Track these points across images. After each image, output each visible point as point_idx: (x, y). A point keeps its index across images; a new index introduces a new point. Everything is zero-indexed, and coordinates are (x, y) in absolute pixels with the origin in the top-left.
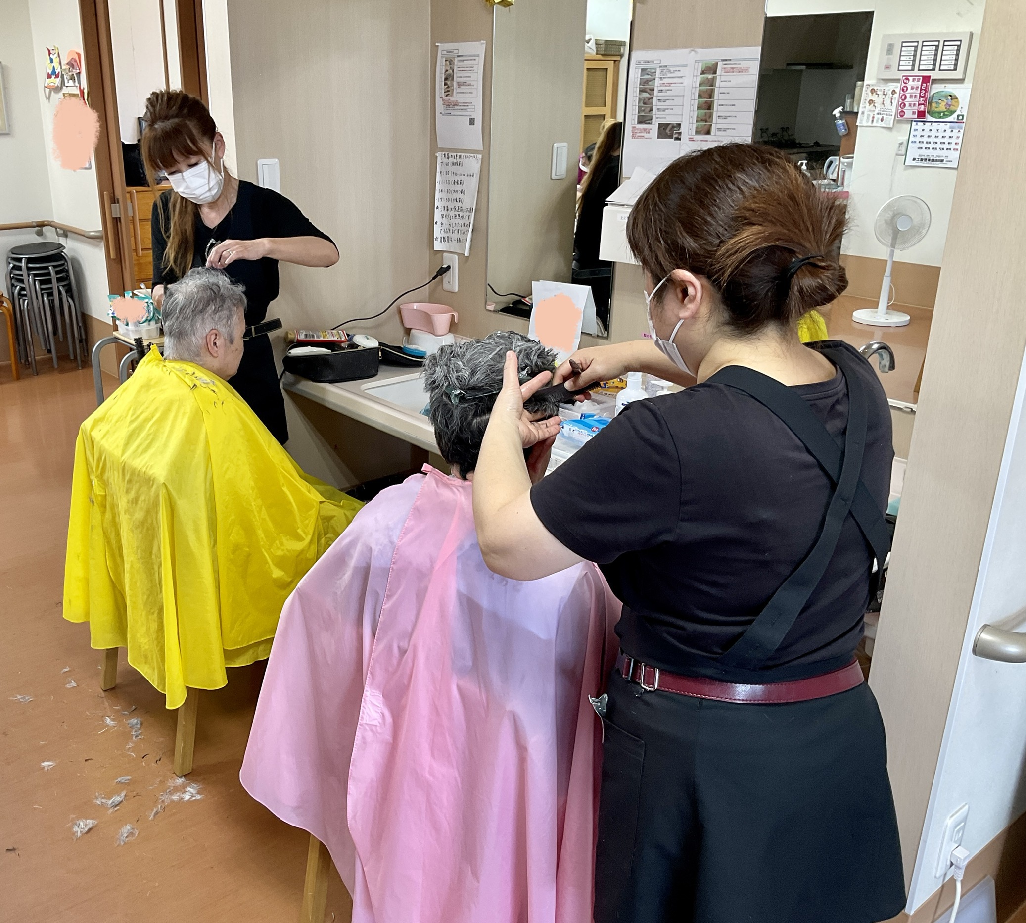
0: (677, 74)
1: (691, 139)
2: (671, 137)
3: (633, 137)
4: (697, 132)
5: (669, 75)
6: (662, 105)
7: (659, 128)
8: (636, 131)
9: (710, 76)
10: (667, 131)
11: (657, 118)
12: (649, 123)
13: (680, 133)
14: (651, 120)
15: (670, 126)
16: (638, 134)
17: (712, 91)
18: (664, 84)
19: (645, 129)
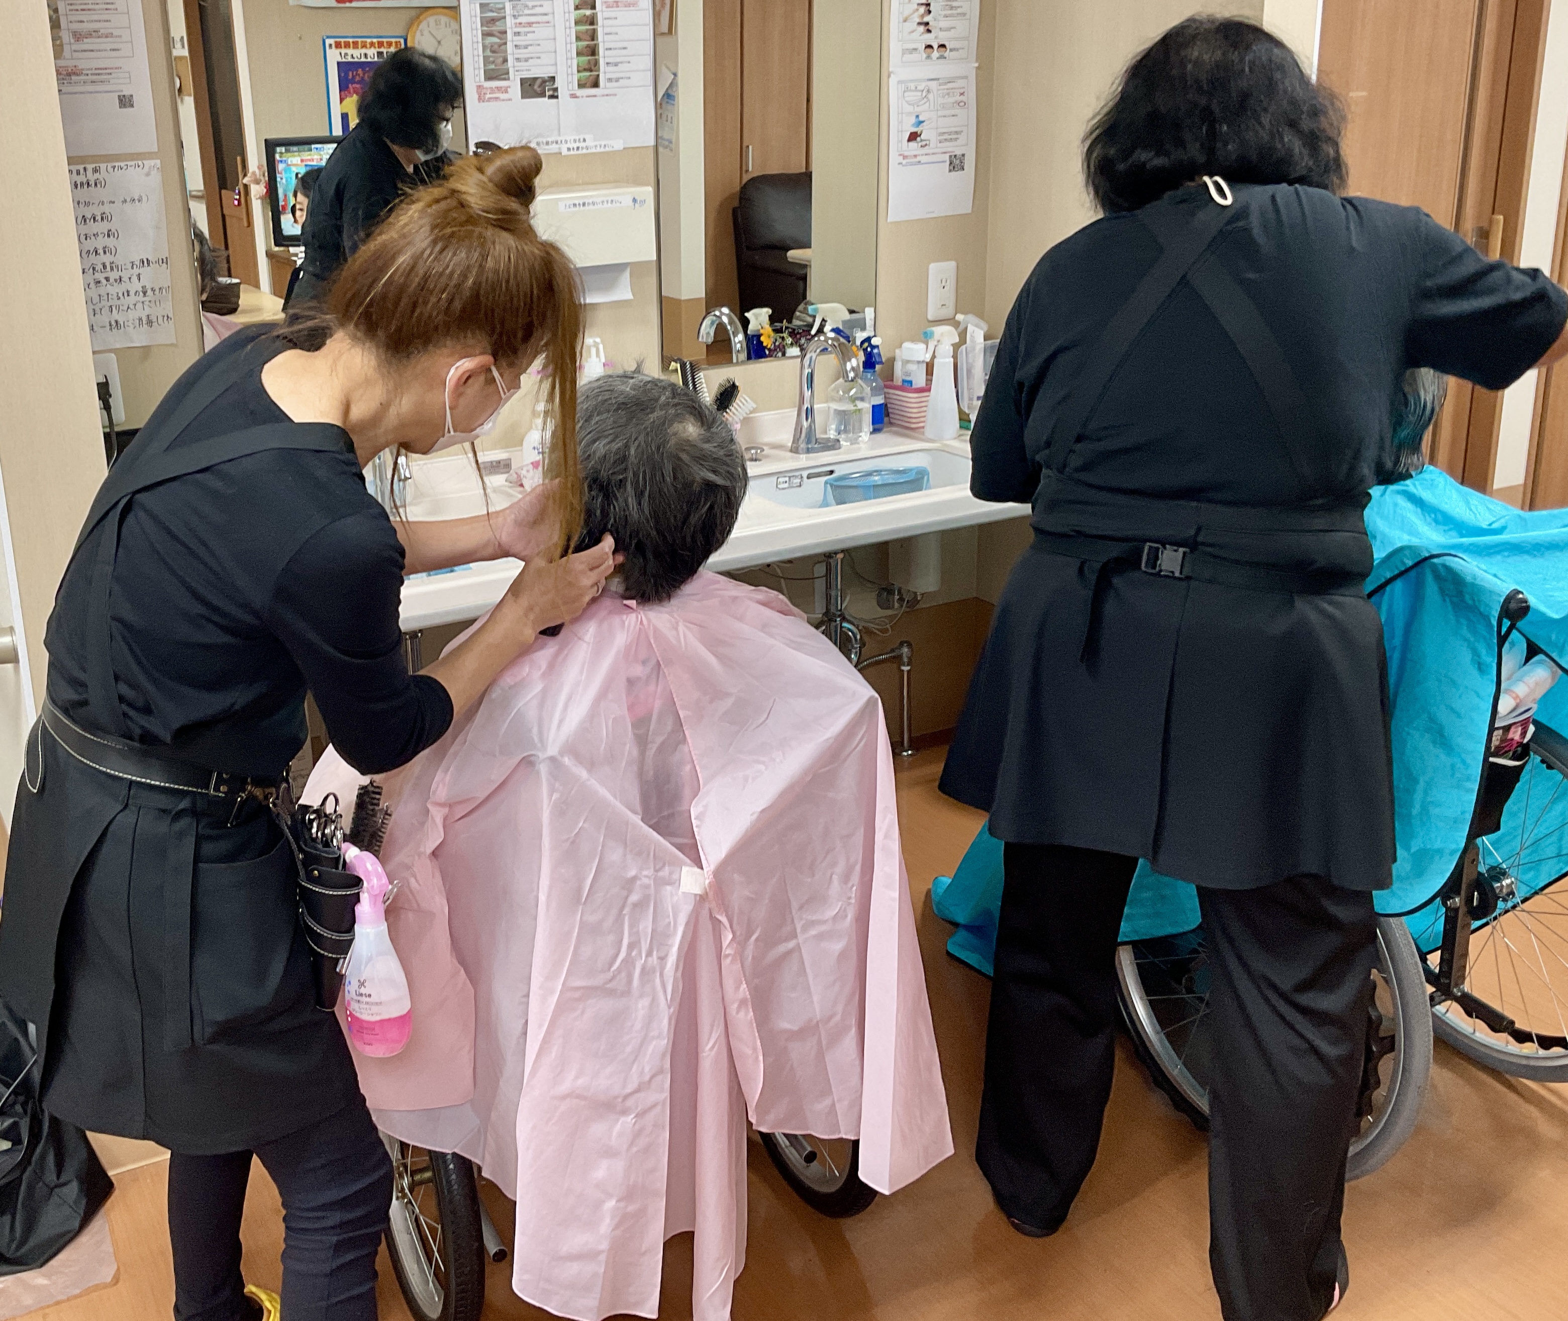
0: (538, 10)
1: (573, 96)
2: (542, 95)
3: (481, 99)
4: (581, 86)
5: (527, 12)
6: (522, 53)
7: (521, 84)
8: (484, 91)
9: (588, 12)
10: (536, 87)
11: (517, 72)
12: (505, 79)
13: (556, 90)
14: (508, 73)
15: (538, 82)
16: (488, 96)
17: (594, 32)
18: (520, 24)
19: (499, 89)
